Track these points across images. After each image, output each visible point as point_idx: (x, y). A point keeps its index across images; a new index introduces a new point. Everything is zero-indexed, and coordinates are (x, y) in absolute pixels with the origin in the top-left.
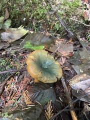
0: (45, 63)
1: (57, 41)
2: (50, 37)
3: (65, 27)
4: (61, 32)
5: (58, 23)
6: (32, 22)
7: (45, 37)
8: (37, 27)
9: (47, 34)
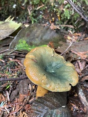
0: (51, 65)
1: (69, 38)
2: (57, 31)
3: (81, 14)
4: (75, 21)
5: (68, 8)
6: (26, 10)
7: (48, 32)
8: (35, 17)
9: (53, 26)
